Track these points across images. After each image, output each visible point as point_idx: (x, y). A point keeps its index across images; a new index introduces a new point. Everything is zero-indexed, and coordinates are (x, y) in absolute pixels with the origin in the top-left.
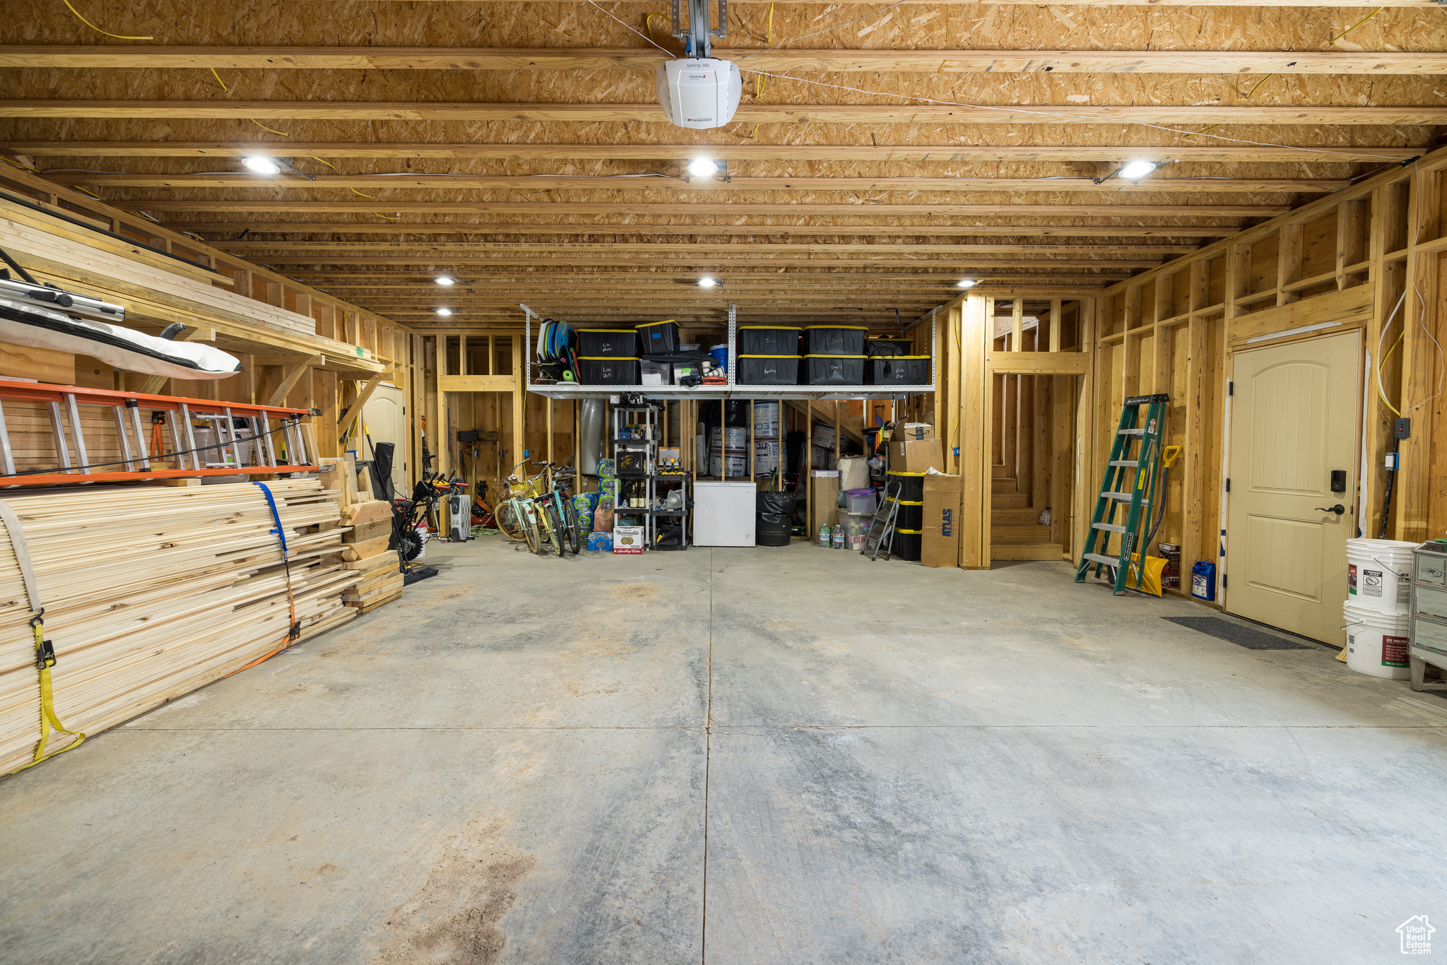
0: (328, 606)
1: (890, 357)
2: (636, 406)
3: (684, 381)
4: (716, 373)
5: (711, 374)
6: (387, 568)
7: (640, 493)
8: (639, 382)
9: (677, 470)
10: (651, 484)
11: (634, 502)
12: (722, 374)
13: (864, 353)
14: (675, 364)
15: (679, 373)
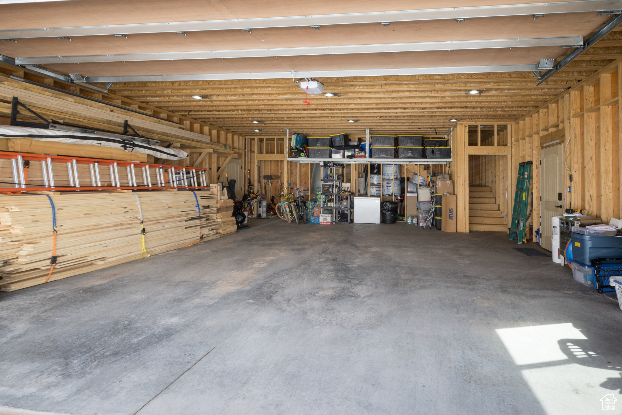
0: (211, 232)
1: (433, 147)
2: (330, 166)
3: (349, 157)
4: (361, 154)
5: (359, 154)
6: (231, 223)
7: (331, 200)
8: (331, 157)
9: (347, 192)
10: (336, 197)
11: (329, 204)
12: (363, 154)
13: (422, 146)
14: (345, 150)
15: (347, 153)
